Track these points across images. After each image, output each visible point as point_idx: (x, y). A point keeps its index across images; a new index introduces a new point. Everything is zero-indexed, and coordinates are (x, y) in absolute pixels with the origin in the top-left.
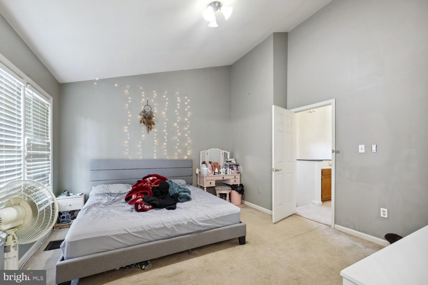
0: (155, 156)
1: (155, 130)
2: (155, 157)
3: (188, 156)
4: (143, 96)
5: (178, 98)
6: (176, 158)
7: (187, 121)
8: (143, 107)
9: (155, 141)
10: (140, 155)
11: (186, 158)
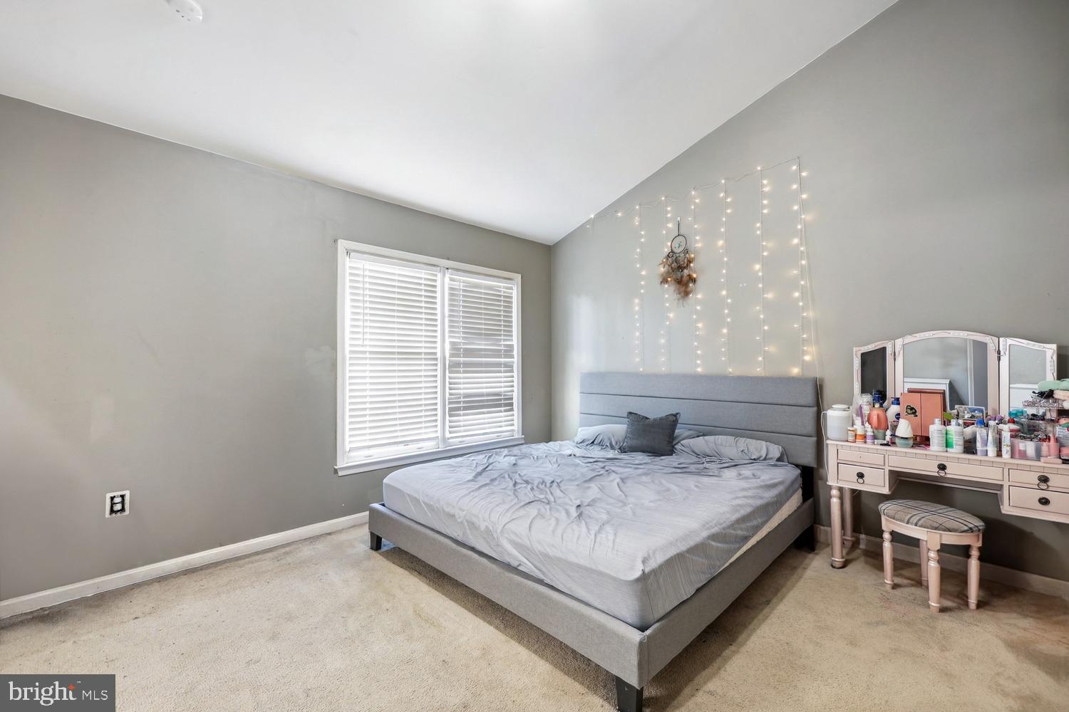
0: (698, 366)
1: (698, 295)
2: (699, 370)
3: (804, 365)
4: (669, 215)
5: (765, 182)
6: (759, 371)
7: (797, 245)
8: (669, 244)
9: (700, 325)
10: (662, 365)
11: (795, 371)
